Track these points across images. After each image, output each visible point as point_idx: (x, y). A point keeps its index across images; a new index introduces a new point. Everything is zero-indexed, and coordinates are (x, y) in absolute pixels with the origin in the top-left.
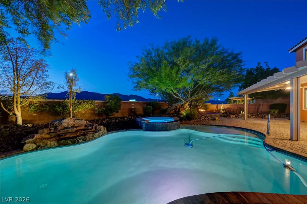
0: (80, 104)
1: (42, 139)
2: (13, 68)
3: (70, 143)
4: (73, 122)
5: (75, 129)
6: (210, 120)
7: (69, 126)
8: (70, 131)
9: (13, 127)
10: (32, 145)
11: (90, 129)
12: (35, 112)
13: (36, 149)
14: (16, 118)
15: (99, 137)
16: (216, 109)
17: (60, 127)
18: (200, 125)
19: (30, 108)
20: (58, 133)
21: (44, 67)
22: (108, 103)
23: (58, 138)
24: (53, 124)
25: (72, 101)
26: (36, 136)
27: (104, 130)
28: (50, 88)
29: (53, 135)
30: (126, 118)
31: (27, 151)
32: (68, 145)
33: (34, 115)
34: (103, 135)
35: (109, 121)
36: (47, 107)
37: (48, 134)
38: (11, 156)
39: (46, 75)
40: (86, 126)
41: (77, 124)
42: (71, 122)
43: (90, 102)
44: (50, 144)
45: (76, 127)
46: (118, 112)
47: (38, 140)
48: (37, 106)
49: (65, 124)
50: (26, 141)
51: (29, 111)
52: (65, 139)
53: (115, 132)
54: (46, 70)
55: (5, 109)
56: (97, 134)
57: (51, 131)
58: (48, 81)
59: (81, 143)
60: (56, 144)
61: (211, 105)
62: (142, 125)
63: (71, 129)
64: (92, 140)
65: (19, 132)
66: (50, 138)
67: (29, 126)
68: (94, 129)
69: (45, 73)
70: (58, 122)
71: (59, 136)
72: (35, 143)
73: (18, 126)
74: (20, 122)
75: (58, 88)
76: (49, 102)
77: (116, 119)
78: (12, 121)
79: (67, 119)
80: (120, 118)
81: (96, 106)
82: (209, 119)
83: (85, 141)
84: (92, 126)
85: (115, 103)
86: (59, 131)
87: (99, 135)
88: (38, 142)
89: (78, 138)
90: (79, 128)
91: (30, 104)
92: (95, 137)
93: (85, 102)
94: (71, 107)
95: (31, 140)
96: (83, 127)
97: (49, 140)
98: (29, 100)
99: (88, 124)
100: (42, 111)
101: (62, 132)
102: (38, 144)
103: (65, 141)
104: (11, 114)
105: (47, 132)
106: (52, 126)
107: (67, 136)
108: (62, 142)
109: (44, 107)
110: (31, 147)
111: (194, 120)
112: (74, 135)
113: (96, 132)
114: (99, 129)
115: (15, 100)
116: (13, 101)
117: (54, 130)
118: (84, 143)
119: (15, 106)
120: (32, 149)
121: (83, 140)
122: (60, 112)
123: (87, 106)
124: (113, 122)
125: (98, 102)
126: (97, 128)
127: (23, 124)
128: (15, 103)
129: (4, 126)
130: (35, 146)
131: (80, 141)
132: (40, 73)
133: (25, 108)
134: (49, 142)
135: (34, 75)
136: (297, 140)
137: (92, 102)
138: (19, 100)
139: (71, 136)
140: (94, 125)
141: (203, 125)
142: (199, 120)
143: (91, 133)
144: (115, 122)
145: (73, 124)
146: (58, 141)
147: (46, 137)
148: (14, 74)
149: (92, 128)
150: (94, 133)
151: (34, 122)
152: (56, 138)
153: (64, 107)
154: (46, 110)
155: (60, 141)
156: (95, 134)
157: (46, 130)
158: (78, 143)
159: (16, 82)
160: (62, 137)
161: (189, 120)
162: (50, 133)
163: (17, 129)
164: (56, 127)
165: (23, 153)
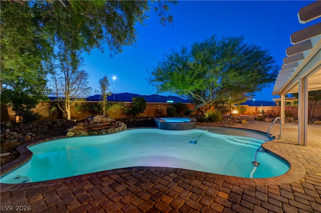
0: (112, 105)
1: (78, 130)
2: (66, 78)
3: (97, 134)
4: (101, 119)
5: (102, 124)
6: (237, 123)
7: (98, 122)
8: (98, 125)
9: (64, 121)
10: (72, 133)
11: (113, 125)
12: (80, 111)
13: (74, 136)
14: (67, 115)
15: (119, 131)
16: (255, 112)
17: (91, 122)
18: (219, 127)
19: (76, 107)
20: (90, 126)
21: (86, 75)
22: (134, 104)
23: (89, 130)
24: (87, 120)
25: (104, 102)
26: (75, 127)
27: (125, 126)
28: (89, 93)
29: (86, 127)
30: (150, 118)
31: (68, 137)
32: (95, 135)
33: (79, 113)
34: (123, 130)
35: (135, 120)
36: (88, 107)
37: (83, 126)
38: (60, 139)
39: (87, 82)
40: (111, 122)
41: (105, 120)
42: (99, 119)
43: (120, 103)
44: (83, 133)
45: (103, 123)
46: (143, 112)
47: (75, 130)
48: (81, 106)
49: (95, 120)
50: (69, 130)
51: (76, 110)
52: (93, 131)
53: (134, 129)
54: (87, 78)
55: (60, 108)
56: (117, 129)
57: (86, 124)
58: (88, 86)
59: (104, 135)
60: (87, 134)
61: (249, 107)
62: (158, 124)
63: (98, 124)
64: (113, 133)
65: (68, 125)
66: (83, 129)
67: (75, 121)
68: (116, 125)
69: (87, 81)
70: (91, 118)
71: (90, 128)
72: (74, 132)
73: (68, 121)
74: (69, 118)
75: (95, 92)
76: (89, 103)
77: (141, 118)
78: (65, 117)
79: (96, 116)
80: (145, 117)
81: (125, 107)
82: (235, 121)
83: (107, 133)
84: (115, 123)
85: (139, 104)
86: (91, 125)
87: (119, 130)
88: (75, 131)
89: (102, 131)
90: (105, 124)
91: (76, 104)
92: (116, 131)
93: (116, 103)
94: (104, 107)
95: (71, 129)
96: (108, 123)
97: (83, 130)
98: (76, 101)
99: (113, 121)
100: (84, 110)
101: (92, 126)
102: (75, 133)
103: (93, 132)
104: (64, 112)
105: (82, 125)
106: (86, 121)
107: (95, 129)
108: (91, 132)
109: (85, 107)
110: (71, 134)
111: (217, 122)
112: (100, 128)
113: (116, 127)
114: (120, 125)
115: (67, 101)
116: (65, 102)
117: (88, 124)
118: (106, 135)
119: (66, 106)
120: (71, 136)
121: (106, 133)
122: (97, 112)
123: (118, 107)
124: (138, 121)
125: (127, 103)
126: (119, 124)
127: (71, 119)
128: (66, 104)
129: (60, 120)
130: (74, 134)
131: (104, 133)
132: (83, 81)
133: (73, 107)
134: (82, 132)
135: (79, 83)
136: (304, 145)
137: (121, 103)
138: (69, 101)
139: (98, 129)
140: (117, 122)
141: (221, 127)
142: (223, 122)
143: (113, 127)
144: (140, 121)
145: (101, 120)
146: (88, 132)
147: (81, 128)
148: (66, 82)
149: (115, 124)
150: (114, 128)
151: (78, 118)
152: (88, 129)
153: (99, 107)
154: (87, 109)
155: (89, 132)
156: (116, 129)
157: (82, 124)
158: (102, 134)
159: (67, 89)
160: (91, 129)
161: (212, 122)
162: (84, 126)
163: (67, 123)
164: (89, 122)
165: (66, 138)
